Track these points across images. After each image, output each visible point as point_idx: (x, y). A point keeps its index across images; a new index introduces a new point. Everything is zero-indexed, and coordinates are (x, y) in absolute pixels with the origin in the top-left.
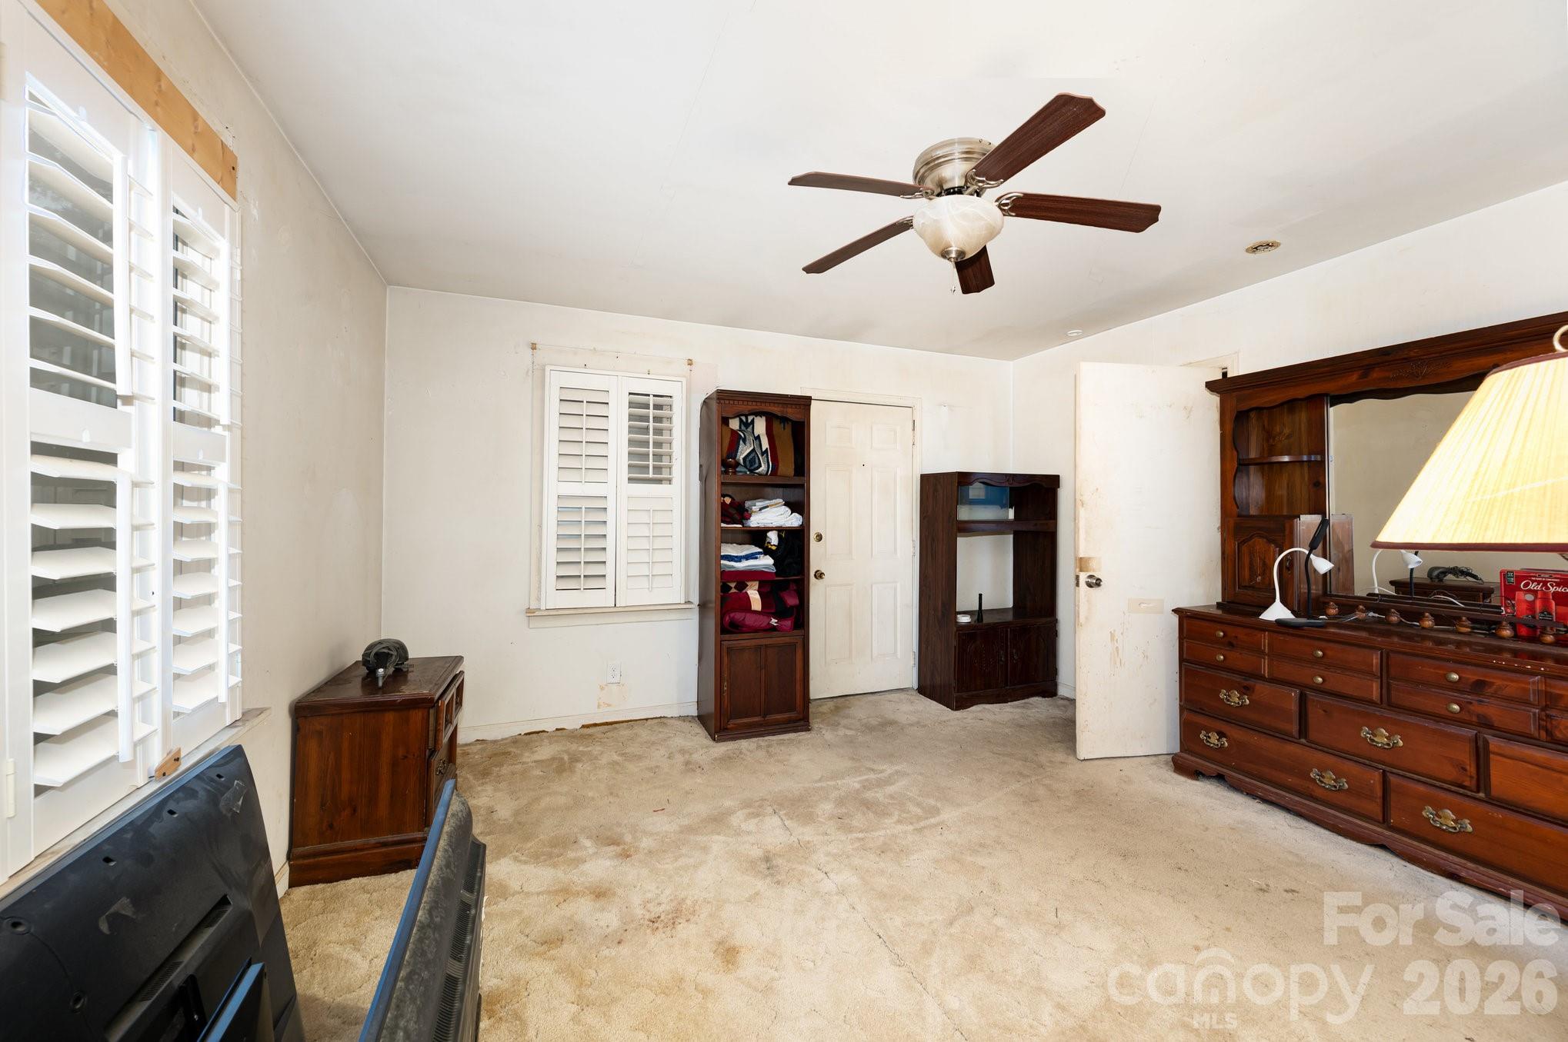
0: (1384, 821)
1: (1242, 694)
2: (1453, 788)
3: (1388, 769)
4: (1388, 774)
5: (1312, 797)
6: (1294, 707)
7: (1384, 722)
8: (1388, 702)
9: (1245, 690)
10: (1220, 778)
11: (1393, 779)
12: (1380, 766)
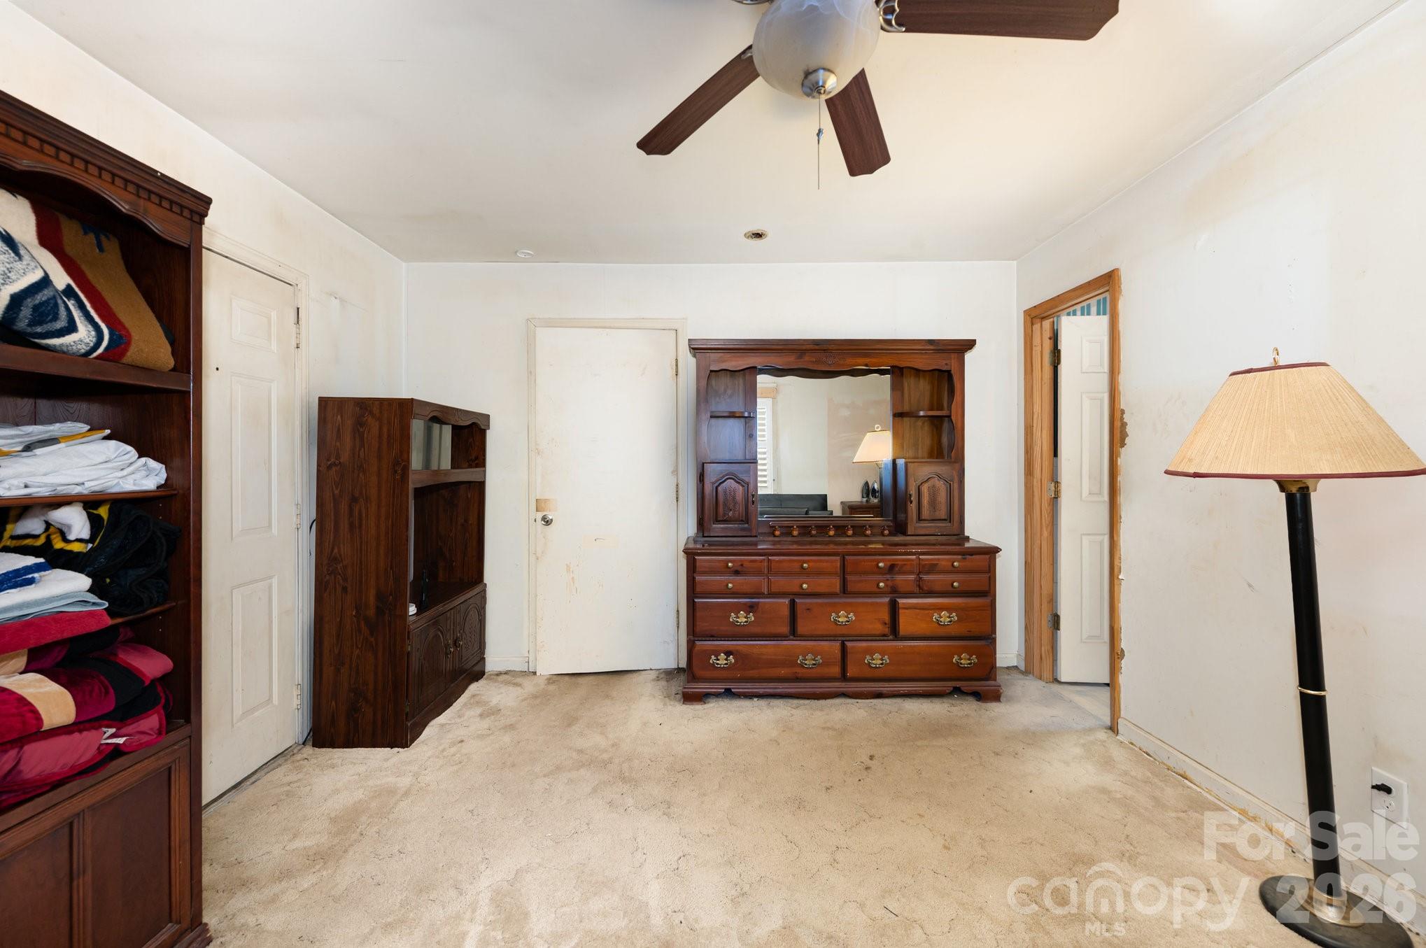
0: (844, 677)
1: (748, 613)
2: (882, 638)
3: (844, 639)
4: (846, 642)
5: (797, 679)
6: (786, 612)
7: (845, 606)
8: (845, 591)
9: (751, 608)
10: (729, 694)
11: (849, 644)
12: (840, 638)
